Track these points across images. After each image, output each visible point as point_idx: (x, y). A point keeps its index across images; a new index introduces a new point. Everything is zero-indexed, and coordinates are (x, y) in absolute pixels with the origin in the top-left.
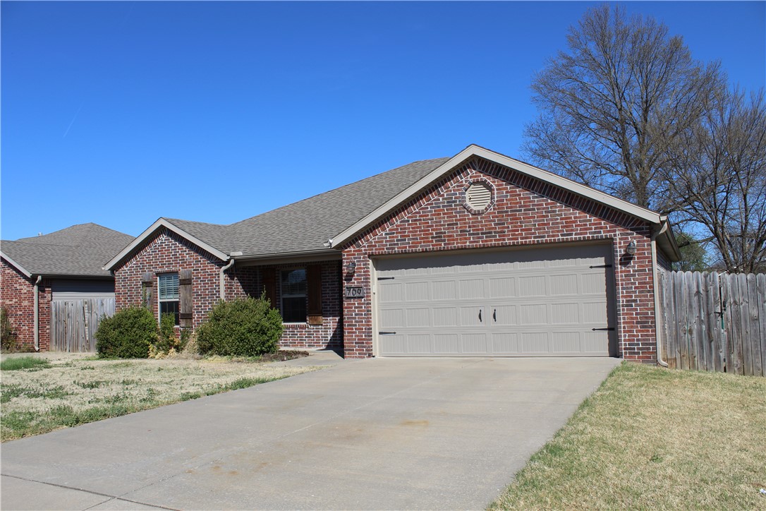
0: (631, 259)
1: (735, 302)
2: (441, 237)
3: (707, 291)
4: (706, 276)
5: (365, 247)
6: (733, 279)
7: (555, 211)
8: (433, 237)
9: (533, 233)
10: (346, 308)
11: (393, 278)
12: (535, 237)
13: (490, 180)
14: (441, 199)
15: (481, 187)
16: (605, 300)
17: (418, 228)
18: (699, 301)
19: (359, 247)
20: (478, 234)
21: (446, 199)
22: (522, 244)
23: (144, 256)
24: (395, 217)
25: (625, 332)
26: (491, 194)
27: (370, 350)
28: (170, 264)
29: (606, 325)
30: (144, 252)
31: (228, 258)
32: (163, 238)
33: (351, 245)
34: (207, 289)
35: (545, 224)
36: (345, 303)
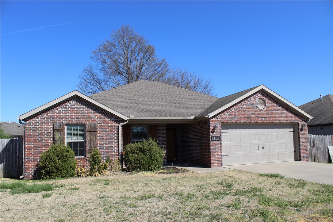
0: (303, 129)
1: (316, 143)
2: (249, 117)
3: (310, 140)
4: (310, 136)
5: (220, 119)
6: (316, 137)
7: (283, 112)
8: (246, 117)
9: (278, 119)
10: (212, 145)
11: (227, 133)
12: (278, 121)
13: (265, 99)
14: (248, 103)
15: (261, 101)
16: (293, 142)
17: (241, 113)
19: (217, 119)
20: (261, 118)
21: (250, 103)
23: (55, 112)
24: (232, 108)
25: (302, 152)
26: (265, 104)
27: (221, 163)
28: (78, 119)
29: (293, 151)
30: (55, 110)
31: (128, 118)
32: (74, 103)
33: (214, 118)
34: (108, 135)
35: (281, 116)
36: (211, 143)
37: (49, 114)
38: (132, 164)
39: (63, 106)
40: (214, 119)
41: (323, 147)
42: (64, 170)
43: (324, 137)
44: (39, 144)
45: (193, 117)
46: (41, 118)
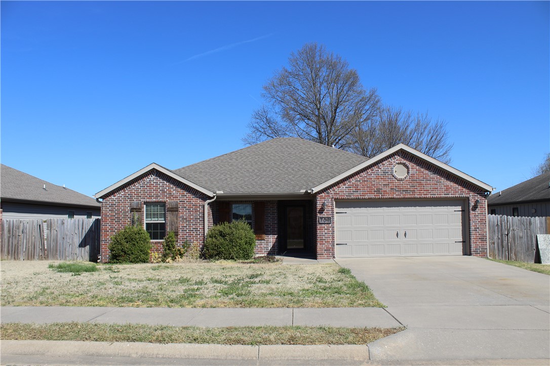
0: (477, 208)
1: (513, 229)
2: (379, 191)
3: (501, 224)
4: (501, 217)
5: (332, 194)
6: (512, 219)
7: (441, 182)
8: (374, 191)
9: (430, 193)
10: (319, 229)
11: (346, 213)
12: (431, 195)
13: (407, 163)
14: (380, 170)
15: (401, 166)
16: (461, 227)
17: (366, 185)
18: (498, 229)
19: (328, 194)
20: (401, 191)
21: (382, 170)
22: (424, 198)
23: (133, 189)
24: (351, 178)
25: (473, 243)
26: (408, 170)
27: (333, 254)
28: (157, 196)
29: (461, 240)
30: (132, 187)
31: (215, 195)
32: (152, 177)
33: (323, 192)
34: (192, 215)
35: (436, 188)
36: (318, 226)
37: (127, 191)
38: (208, 250)
39: (141, 182)
40: (323, 194)
41: (527, 236)
42: (132, 254)
43: (530, 220)
44: (116, 225)
45: (303, 191)
46: (118, 195)
